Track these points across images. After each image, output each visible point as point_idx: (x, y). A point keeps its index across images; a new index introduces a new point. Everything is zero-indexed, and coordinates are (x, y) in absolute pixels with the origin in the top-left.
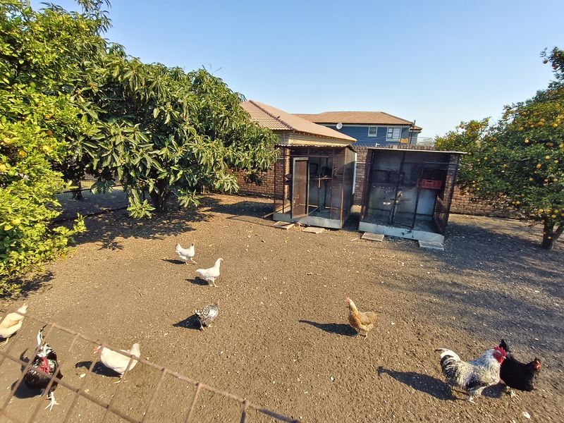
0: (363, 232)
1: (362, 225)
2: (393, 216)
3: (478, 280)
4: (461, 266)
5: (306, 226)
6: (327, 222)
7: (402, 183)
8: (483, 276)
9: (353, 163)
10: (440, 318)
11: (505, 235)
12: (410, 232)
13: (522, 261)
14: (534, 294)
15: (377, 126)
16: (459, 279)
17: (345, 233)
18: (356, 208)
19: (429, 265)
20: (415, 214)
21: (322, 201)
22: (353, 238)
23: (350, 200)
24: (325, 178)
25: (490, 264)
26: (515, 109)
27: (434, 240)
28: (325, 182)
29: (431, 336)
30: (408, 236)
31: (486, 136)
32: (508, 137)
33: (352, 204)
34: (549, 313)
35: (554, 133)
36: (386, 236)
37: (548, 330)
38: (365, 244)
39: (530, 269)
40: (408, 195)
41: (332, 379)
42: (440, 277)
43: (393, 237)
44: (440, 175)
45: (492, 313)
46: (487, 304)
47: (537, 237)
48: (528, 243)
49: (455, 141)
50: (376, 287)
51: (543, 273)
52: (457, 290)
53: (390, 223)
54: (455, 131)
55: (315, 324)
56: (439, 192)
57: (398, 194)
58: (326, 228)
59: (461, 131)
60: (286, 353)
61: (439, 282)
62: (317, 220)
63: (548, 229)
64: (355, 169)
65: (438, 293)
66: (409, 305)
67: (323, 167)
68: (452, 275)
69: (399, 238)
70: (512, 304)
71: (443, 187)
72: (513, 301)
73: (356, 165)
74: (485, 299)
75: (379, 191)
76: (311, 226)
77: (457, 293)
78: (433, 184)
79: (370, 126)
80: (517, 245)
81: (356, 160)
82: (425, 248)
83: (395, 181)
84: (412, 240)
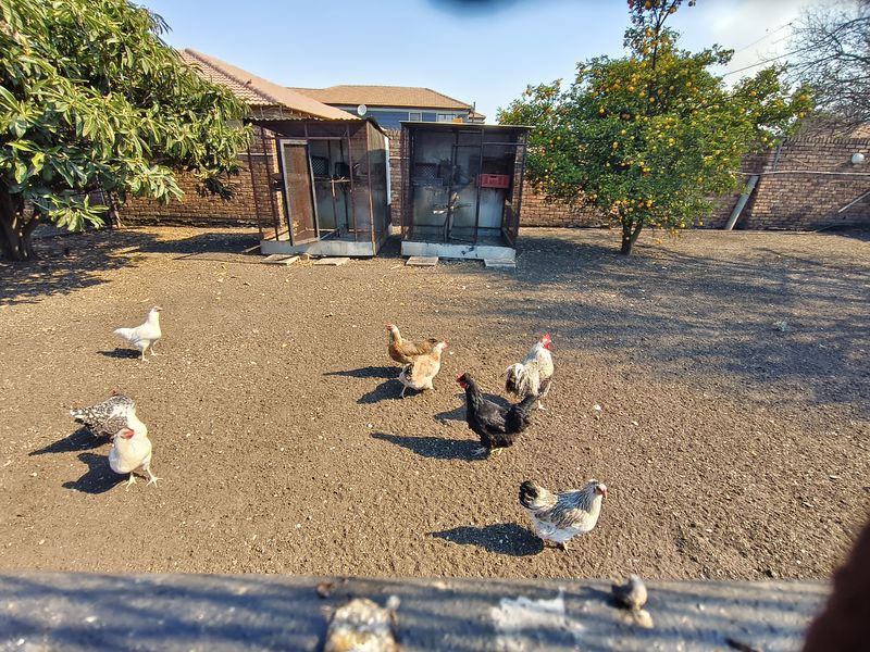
0: (408, 257)
1: (407, 246)
2: (448, 231)
3: (554, 293)
4: (535, 282)
5: (320, 257)
6: (352, 248)
7: (458, 182)
8: (558, 289)
9: (383, 152)
10: (510, 337)
11: (584, 245)
12: (472, 249)
13: (600, 269)
14: (611, 299)
15: (421, 111)
16: (532, 295)
17: (382, 261)
18: (396, 230)
19: (497, 284)
20: (477, 227)
21: (342, 221)
22: (395, 265)
23: (384, 213)
24: (342, 180)
25: (567, 276)
26: (589, 68)
27: (503, 255)
28: (344, 188)
29: (499, 357)
30: (471, 255)
31: (559, 108)
32: (586, 108)
33: (389, 220)
34: (624, 314)
35: (630, 99)
36: (440, 259)
37: (621, 329)
38: (410, 269)
39: (608, 276)
40: (464, 198)
41: (370, 426)
42: (510, 296)
43: (450, 260)
44: (505, 165)
45: (567, 323)
46: (562, 315)
47: (617, 245)
48: (607, 251)
49: (524, 114)
50: (428, 318)
51: (620, 278)
52: (530, 306)
53: (447, 239)
54: (521, 100)
55: (342, 373)
56: (506, 193)
57: (453, 198)
58: (351, 257)
59: (528, 100)
60: (300, 413)
61: (509, 301)
62: (336, 246)
63: (626, 233)
64: (389, 169)
65: (508, 313)
66: (471, 330)
67: (336, 164)
68: (524, 292)
69: (459, 260)
70: (585, 311)
71: (511, 184)
72: (588, 308)
73: (388, 158)
74: (561, 310)
75: (429, 194)
76: (328, 257)
77: (529, 310)
78: (497, 180)
79: (410, 111)
80: (596, 253)
81: (387, 148)
82: (493, 268)
83: (449, 178)
84: (476, 260)
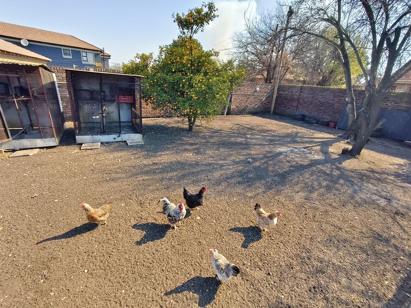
0: (81, 144)
1: (79, 138)
2: (104, 127)
3: (166, 157)
4: (156, 150)
5: (14, 151)
6: (40, 142)
7: (105, 100)
8: (167, 154)
9: (53, 83)
10: (151, 188)
11: (173, 127)
12: (119, 136)
13: (182, 140)
14: (190, 156)
15: (70, 49)
16: (156, 160)
17: (64, 148)
18: (69, 125)
19: (137, 156)
20: (120, 122)
21: (26, 122)
22: (73, 150)
23: (60, 118)
24: (23, 98)
25: (169, 146)
26: (165, 49)
27: (135, 138)
28: (25, 103)
29: (148, 201)
30: (119, 139)
31: (153, 65)
32: (164, 67)
33: (63, 121)
34: (197, 164)
35: (184, 67)
36: (101, 143)
37: (198, 172)
38: (85, 153)
39: (187, 144)
40: (111, 109)
41: (86, 271)
42: (145, 162)
43: (107, 143)
44: (131, 92)
45: (175, 173)
46: (173, 170)
47: (186, 126)
48: (183, 130)
49: (136, 68)
50: (104, 185)
51: (192, 144)
52: (156, 167)
53: (103, 132)
54: (134, 60)
55: (55, 238)
56: (133, 105)
57: (104, 109)
58: (40, 148)
59: (138, 61)
61: (145, 166)
62: (26, 142)
63: (190, 120)
64: (58, 89)
65: (147, 173)
66: (130, 188)
67: (15, 87)
68: (152, 159)
69: (113, 143)
70: (182, 165)
71: (134, 100)
72: (182, 164)
73: (57, 85)
74: (170, 167)
75: (86, 108)
76: (20, 150)
77: (156, 169)
78: (127, 99)
79: (62, 48)
80: (179, 131)
81: (55, 80)
82: (132, 145)
83: (98, 98)
84: (122, 142)
